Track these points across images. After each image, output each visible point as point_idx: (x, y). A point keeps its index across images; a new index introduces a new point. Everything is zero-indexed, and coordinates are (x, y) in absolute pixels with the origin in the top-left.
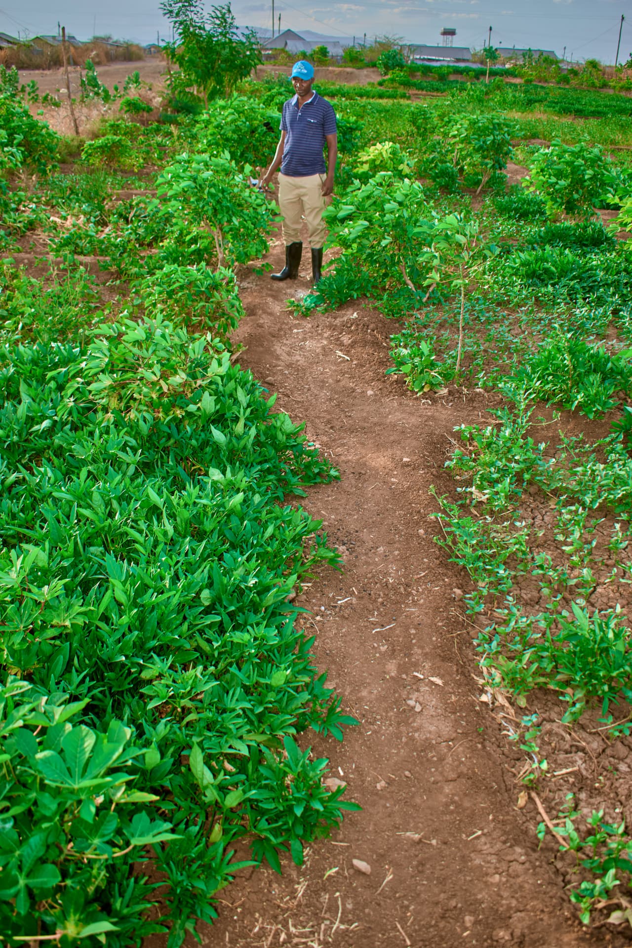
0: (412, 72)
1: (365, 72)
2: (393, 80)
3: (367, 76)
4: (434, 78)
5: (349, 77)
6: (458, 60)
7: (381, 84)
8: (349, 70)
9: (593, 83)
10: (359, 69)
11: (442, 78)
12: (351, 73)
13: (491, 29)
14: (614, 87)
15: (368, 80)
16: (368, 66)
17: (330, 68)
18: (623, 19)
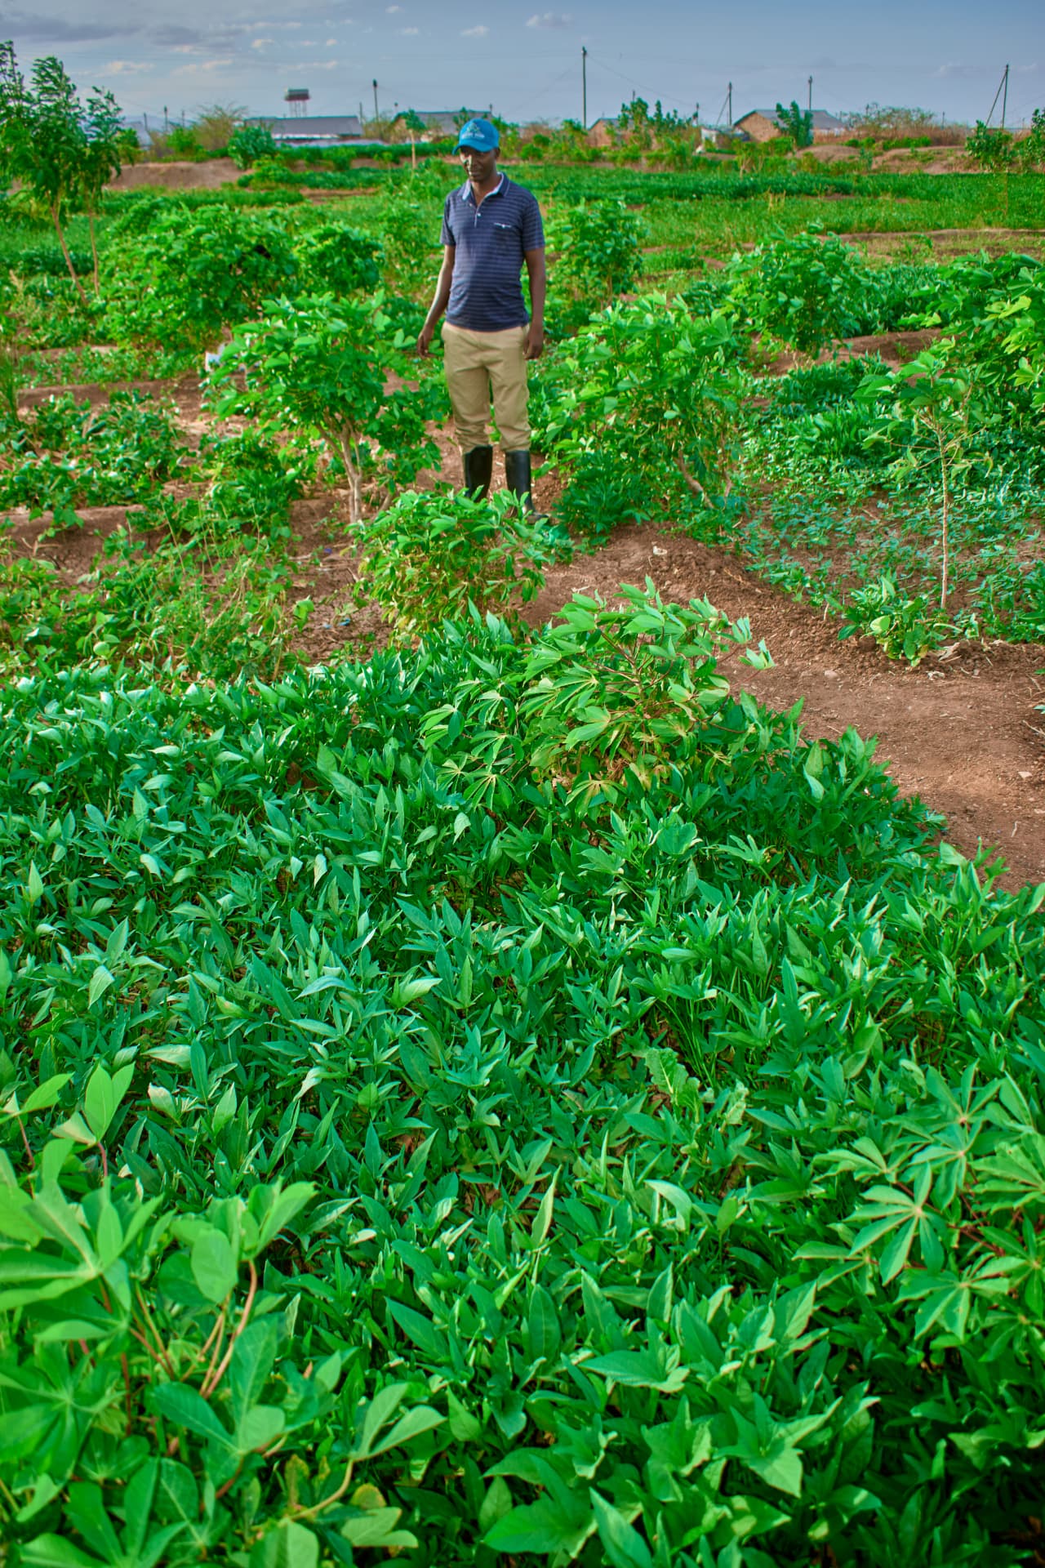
0: (291, 160)
1: (210, 166)
2: (264, 177)
3: (215, 173)
4: (329, 168)
5: (188, 177)
6: (344, 137)
7: (244, 184)
8: (182, 165)
9: (579, 155)
10: (199, 161)
11: (342, 166)
12: (189, 170)
13: (375, 84)
14: (614, 159)
15: (219, 179)
16: (213, 157)
17: (151, 165)
18: (585, 53)
